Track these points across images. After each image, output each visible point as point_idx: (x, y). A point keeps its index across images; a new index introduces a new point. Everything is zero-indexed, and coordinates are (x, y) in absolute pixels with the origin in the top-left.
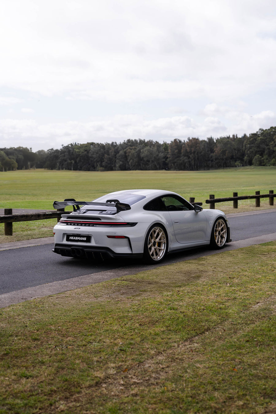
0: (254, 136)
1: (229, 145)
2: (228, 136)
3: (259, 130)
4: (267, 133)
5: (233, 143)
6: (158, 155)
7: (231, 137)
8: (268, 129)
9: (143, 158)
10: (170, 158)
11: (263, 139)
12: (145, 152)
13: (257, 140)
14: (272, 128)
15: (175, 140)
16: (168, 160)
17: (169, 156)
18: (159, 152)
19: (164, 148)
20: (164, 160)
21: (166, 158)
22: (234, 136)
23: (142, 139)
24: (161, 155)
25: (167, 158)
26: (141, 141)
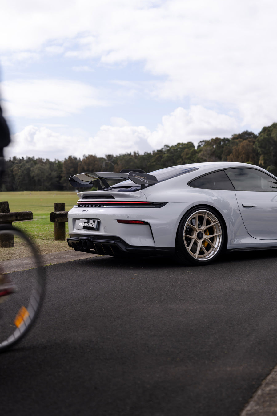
0: (160, 153)
1: (132, 163)
2: (129, 153)
3: (164, 147)
4: (174, 150)
5: (136, 160)
6: (50, 174)
7: (132, 154)
8: (175, 146)
9: (33, 177)
10: (64, 177)
11: (169, 157)
12: (35, 171)
13: (163, 157)
14: (179, 144)
15: (70, 157)
16: (63, 179)
17: (63, 175)
18: (52, 171)
19: (58, 166)
20: (58, 179)
21: (60, 177)
22: (135, 153)
23: (31, 156)
24: (54, 174)
25: (62, 177)
26: (29, 158)
